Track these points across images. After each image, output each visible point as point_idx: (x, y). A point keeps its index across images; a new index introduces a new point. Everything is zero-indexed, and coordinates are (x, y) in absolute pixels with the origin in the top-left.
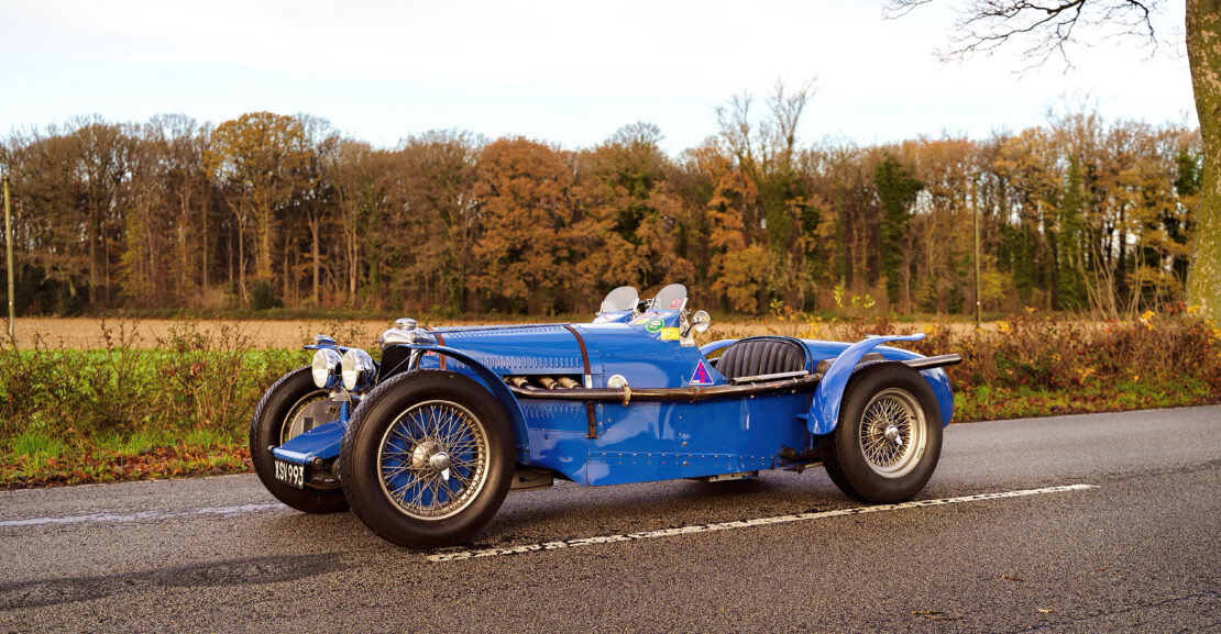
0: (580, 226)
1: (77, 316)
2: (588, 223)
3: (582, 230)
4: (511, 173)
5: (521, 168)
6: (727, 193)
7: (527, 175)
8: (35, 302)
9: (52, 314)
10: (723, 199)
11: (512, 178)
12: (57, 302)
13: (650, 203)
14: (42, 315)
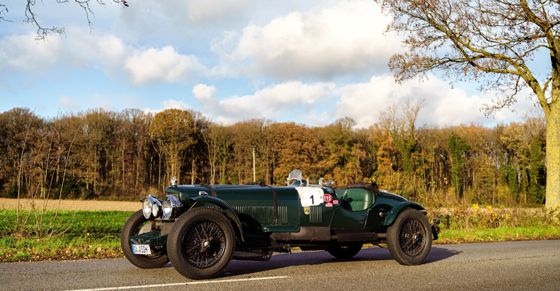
0: (321, 162)
1: (91, 199)
2: (325, 161)
3: (322, 164)
4: (291, 138)
5: (295, 136)
6: (385, 149)
7: (297, 140)
8: (71, 192)
9: (79, 198)
10: (383, 152)
11: (291, 140)
12: (81, 193)
13: (353, 153)
14: (74, 198)
